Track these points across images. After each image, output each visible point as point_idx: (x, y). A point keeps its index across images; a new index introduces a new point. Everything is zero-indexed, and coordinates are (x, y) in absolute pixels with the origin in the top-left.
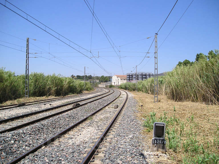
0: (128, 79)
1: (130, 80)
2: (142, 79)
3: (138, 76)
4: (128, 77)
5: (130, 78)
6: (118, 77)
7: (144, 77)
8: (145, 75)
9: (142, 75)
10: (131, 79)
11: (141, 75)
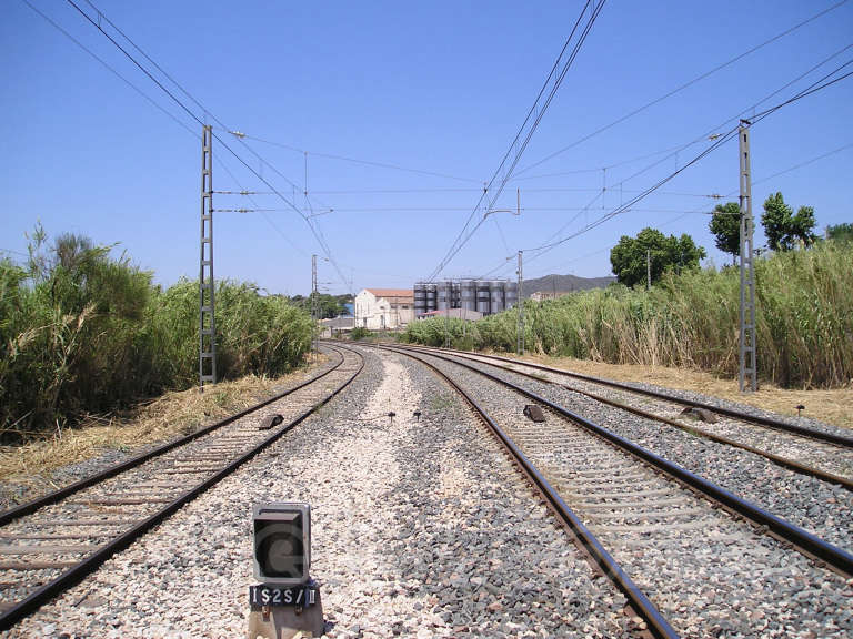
0: (419, 303)
1: (426, 308)
2: (473, 304)
3: (457, 291)
4: (419, 295)
5: (426, 299)
6: (378, 297)
7: (481, 294)
8: (487, 289)
9: (474, 288)
10: (430, 304)
11: (469, 288)
